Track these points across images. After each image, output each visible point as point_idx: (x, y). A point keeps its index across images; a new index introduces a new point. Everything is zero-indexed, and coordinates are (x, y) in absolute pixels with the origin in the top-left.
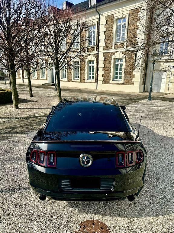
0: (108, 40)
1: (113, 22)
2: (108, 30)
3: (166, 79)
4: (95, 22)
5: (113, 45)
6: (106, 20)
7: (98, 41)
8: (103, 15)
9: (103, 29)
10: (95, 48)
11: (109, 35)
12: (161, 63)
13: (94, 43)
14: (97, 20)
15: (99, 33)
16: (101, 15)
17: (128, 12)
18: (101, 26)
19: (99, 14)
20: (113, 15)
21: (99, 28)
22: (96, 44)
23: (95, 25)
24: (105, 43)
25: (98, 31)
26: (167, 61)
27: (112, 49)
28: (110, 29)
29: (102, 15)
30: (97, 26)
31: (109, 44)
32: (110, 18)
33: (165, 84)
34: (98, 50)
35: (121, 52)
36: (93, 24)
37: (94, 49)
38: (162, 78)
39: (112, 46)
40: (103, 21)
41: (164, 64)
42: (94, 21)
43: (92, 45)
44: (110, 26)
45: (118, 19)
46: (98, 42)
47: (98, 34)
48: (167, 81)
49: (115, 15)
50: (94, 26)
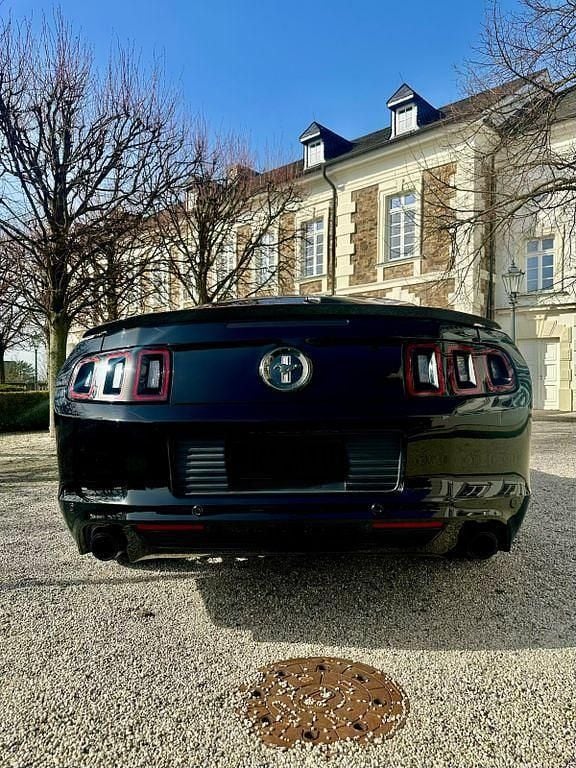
0: (361, 258)
1: (375, 206)
2: (360, 227)
3: (558, 366)
4: (323, 210)
5: (380, 271)
6: (354, 203)
7: (331, 262)
8: (346, 188)
9: (345, 226)
10: (324, 282)
11: (365, 242)
12: (538, 316)
13: (320, 269)
14: (327, 205)
15: (334, 238)
16: (340, 189)
17: (419, 175)
18: (340, 220)
19: (334, 187)
20: (375, 187)
21: (335, 225)
22: (325, 272)
23: (322, 217)
24: (352, 266)
25: (331, 233)
26: (554, 310)
27: (375, 281)
28: (367, 226)
29: (342, 189)
30: (329, 221)
31: (366, 267)
32: (365, 198)
33: (558, 383)
34: (333, 287)
35: (403, 288)
36: (318, 215)
37: (320, 286)
38: (546, 363)
39: (375, 274)
40: (346, 205)
41: (545, 319)
42: (319, 207)
43: (315, 274)
44: (368, 217)
45: (389, 198)
46: (331, 266)
47: (331, 242)
48: (562, 373)
49: (381, 187)
50: (319, 220)
